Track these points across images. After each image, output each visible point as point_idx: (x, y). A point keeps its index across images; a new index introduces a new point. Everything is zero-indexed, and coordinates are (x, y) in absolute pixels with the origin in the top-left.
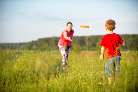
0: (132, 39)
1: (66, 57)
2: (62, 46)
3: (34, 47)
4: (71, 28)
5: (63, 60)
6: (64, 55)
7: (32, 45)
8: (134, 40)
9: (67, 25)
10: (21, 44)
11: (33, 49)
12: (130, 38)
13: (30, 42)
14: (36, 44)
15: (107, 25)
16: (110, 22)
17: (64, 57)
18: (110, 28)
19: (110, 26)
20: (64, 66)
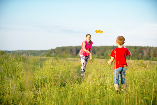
0: (134, 50)
1: (84, 65)
2: (83, 56)
3: (53, 54)
4: (90, 39)
5: (82, 68)
6: (83, 63)
7: (51, 53)
8: (135, 51)
9: (87, 36)
10: (42, 51)
11: (52, 56)
12: (132, 49)
13: (49, 50)
14: (55, 52)
15: (118, 40)
16: (120, 38)
17: (83, 65)
18: (120, 43)
19: (120, 42)
20: (83, 72)
